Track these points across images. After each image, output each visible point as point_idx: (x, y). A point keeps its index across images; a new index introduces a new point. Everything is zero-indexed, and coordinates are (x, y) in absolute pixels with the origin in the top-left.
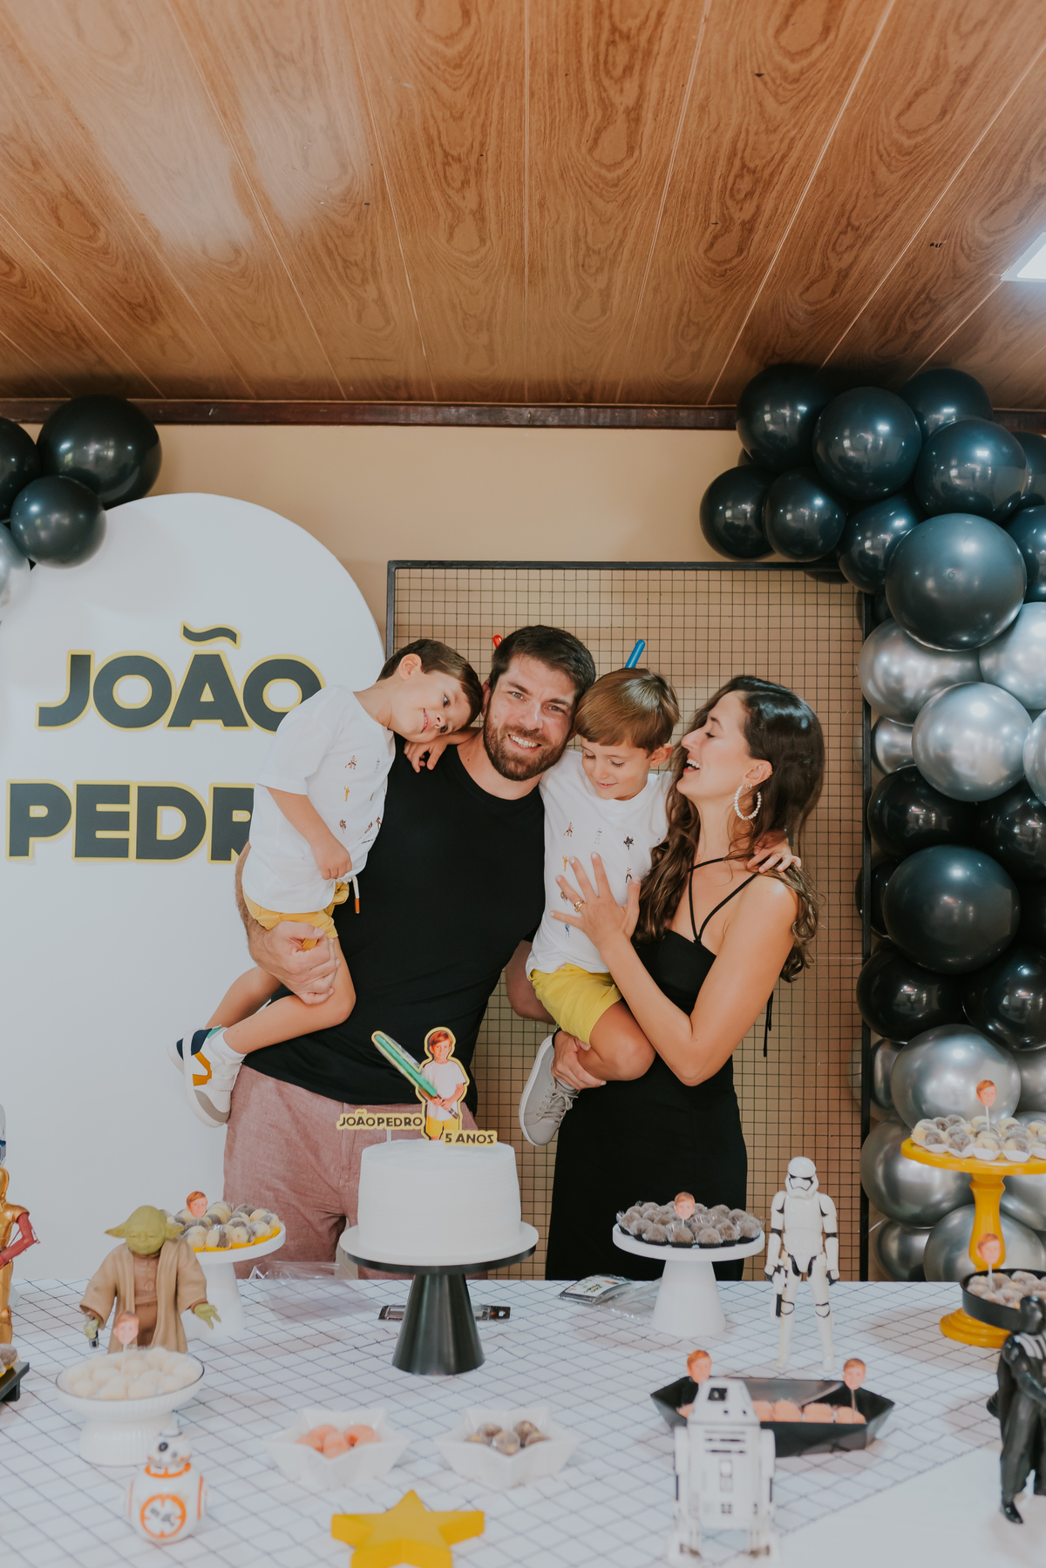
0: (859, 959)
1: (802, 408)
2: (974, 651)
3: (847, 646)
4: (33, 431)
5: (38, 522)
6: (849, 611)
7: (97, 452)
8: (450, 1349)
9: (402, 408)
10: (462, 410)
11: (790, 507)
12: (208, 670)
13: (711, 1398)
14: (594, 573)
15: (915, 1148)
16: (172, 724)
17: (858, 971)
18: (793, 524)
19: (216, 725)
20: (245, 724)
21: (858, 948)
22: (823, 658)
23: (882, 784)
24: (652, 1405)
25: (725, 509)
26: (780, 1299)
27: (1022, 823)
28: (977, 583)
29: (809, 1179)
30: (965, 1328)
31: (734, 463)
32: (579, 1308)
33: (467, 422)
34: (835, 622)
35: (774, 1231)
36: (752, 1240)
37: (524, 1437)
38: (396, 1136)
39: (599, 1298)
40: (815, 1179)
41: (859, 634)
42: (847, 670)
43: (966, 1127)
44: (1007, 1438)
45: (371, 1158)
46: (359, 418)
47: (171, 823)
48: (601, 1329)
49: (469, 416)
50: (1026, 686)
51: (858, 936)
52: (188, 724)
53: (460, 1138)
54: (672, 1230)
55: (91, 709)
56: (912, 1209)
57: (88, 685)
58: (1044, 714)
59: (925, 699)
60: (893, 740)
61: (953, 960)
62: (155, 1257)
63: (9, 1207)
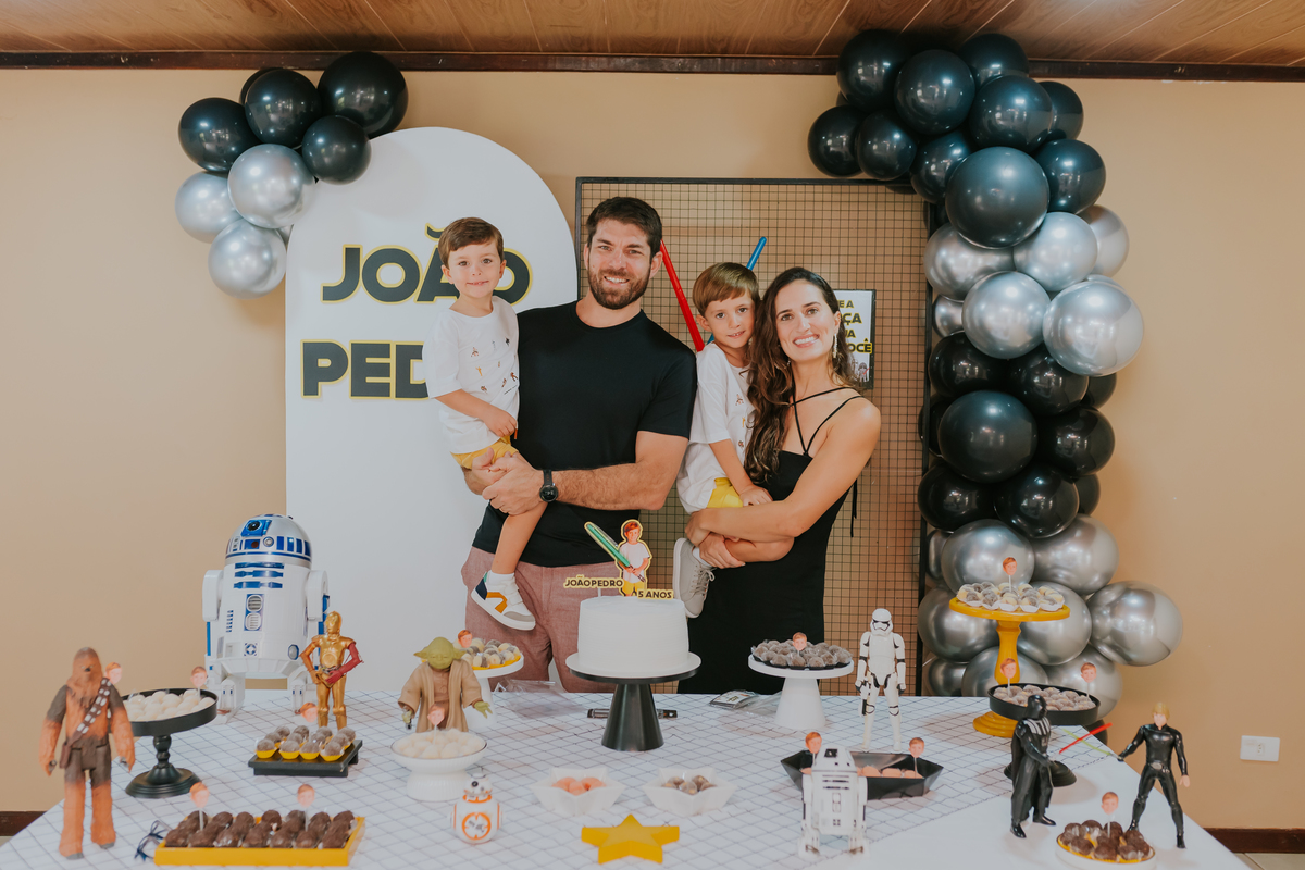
0: (920, 472)
1: (887, 64)
2: (1009, 249)
3: (916, 242)
4: (314, 77)
5: (323, 150)
6: (918, 215)
7: (362, 96)
8: (641, 734)
9: (584, 58)
10: (629, 60)
11: (876, 140)
13: (827, 755)
14: (729, 187)
15: (959, 604)
16: (420, 299)
17: (919, 481)
18: (877, 153)
21: (919, 464)
22: (898, 251)
23: (940, 345)
24: (782, 769)
25: (827, 138)
26: (865, 702)
27: (1041, 374)
28: (1013, 199)
29: (886, 623)
30: (991, 725)
31: (834, 105)
32: (723, 712)
33: (633, 69)
34: (907, 224)
35: (862, 658)
36: (845, 665)
37: (700, 785)
38: (605, 593)
39: (737, 705)
40: (890, 623)
41: (925, 233)
42: (915, 260)
43: (995, 590)
44: (1017, 786)
45: (586, 606)
46: (550, 66)
48: (740, 724)
49: (634, 65)
50: (1047, 275)
51: (919, 455)
52: (430, 299)
53: (649, 595)
54: (790, 658)
55: (361, 286)
56: (953, 650)
57: (358, 270)
58: (1060, 295)
59: (972, 283)
60: (948, 312)
61: (988, 473)
62: (448, 670)
63: (343, 639)
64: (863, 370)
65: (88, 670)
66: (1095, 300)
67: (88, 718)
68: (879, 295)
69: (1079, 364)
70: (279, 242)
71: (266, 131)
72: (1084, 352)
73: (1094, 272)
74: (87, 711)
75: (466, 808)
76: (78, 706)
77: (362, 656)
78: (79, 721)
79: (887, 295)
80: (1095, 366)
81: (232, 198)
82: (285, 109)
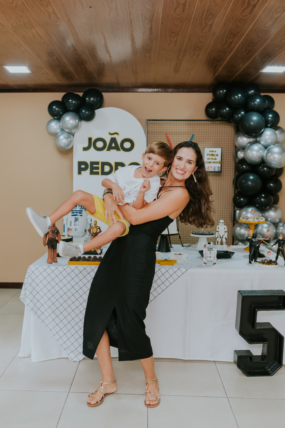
0: (233, 194)
1: (225, 91)
2: (256, 137)
3: (232, 136)
4: (81, 94)
5: (84, 113)
6: (233, 129)
7: (93, 100)
8: (166, 249)
11: (222, 110)
12: (113, 140)
13: (208, 244)
14: (184, 122)
16: (108, 150)
17: (233, 196)
18: (222, 113)
19: (116, 150)
21: (233, 192)
22: (228, 138)
23: (238, 162)
25: (210, 109)
26: (218, 241)
27: (263, 169)
28: (256, 124)
29: (223, 223)
31: (211, 101)
34: (230, 131)
35: (217, 231)
37: (180, 254)
40: (224, 223)
41: (235, 134)
42: (233, 141)
44: (250, 253)
47: (107, 169)
50: (265, 143)
51: (233, 190)
52: (110, 150)
55: (92, 147)
57: (92, 143)
58: (268, 148)
59: (246, 146)
60: (240, 154)
61: (250, 193)
63: (97, 226)
64: (219, 168)
65: (53, 225)
66: (276, 150)
67: (53, 235)
68: (223, 149)
69: (272, 165)
70: (72, 136)
71: (70, 109)
72: (274, 162)
73: (276, 143)
74: (53, 233)
76: (51, 232)
77: (102, 230)
78: (52, 235)
79: (225, 149)
80: (276, 166)
81: (61, 125)
82: (75, 103)
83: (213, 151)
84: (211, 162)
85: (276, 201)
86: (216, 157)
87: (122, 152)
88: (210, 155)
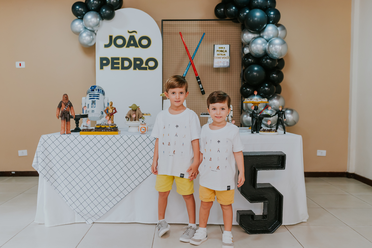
0: (241, 86)
2: (259, 32)
3: (239, 33)
5: (105, 12)
6: (240, 27)
11: (229, 9)
12: (132, 38)
14: (196, 22)
16: (126, 47)
17: (240, 88)
18: (229, 12)
19: (134, 47)
20: (138, 47)
21: (240, 84)
23: (244, 56)
25: (218, 10)
27: (266, 60)
28: (259, 20)
31: (220, 2)
41: (241, 31)
42: (239, 38)
45: (165, 101)
47: (126, 64)
50: (267, 38)
51: (241, 82)
52: (129, 47)
55: (113, 44)
57: (112, 41)
58: (269, 41)
59: (251, 41)
60: (247, 50)
61: (255, 83)
62: (135, 111)
63: (113, 107)
64: (228, 63)
65: (66, 97)
66: (277, 41)
67: (66, 107)
68: (231, 46)
69: (274, 56)
70: (94, 35)
71: (92, 8)
73: (277, 36)
74: (66, 106)
75: (141, 126)
76: (64, 105)
77: (117, 111)
78: (64, 108)
79: (233, 46)
80: (277, 56)
81: (84, 24)
82: (96, 3)
83: (222, 48)
84: (220, 58)
85: (279, 91)
86: (225, 53)
87: (140, 48)
88: (219, 51)
